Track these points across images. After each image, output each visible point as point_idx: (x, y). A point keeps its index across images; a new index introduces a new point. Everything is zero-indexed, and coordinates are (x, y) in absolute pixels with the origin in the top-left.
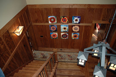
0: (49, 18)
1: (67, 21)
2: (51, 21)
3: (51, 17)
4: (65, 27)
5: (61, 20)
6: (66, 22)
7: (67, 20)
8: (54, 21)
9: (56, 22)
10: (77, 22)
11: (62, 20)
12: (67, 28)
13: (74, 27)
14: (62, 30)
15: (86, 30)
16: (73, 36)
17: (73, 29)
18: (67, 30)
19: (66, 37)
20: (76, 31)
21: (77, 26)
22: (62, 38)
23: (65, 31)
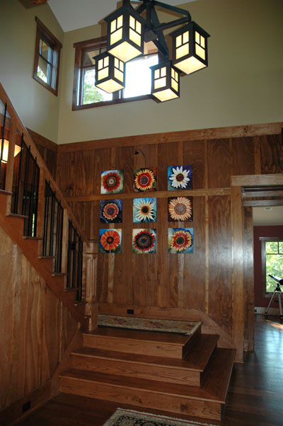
0: (103, 175)
1: (151, 184)
2: (107, 187)
3: (109, 172)
4: (145, 205)
5: (136, 180)
6: (148, 185)
7: (153, 180)
8: (117, 184)
9: (121, 187)
10: (183, 184)
11: (139, 181)
12: (152, 206)
13: (173, 204)
14: (138, 216)
15: (217, 215)
16: (173, 239)
17: (172, 210)
18: (153, 216)
19: (150, 245)
20: (182, 217)
21: (184, 198)
22: (137, 249)
23: (147, 218)
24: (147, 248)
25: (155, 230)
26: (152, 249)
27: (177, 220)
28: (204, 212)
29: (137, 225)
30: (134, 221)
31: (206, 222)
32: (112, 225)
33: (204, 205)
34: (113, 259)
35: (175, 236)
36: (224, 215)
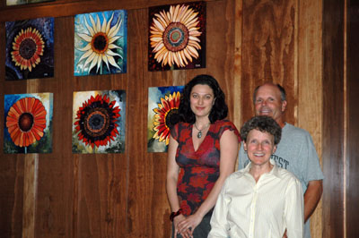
4: (99, 29)
12: (115, 34)
13: (159, 25)
14: (86, 60)
15: (263, 49)
16: (158, 116)
17: (157, 41)
18: (116, 59)
19: (110, 132)
20: (179, 58)
21: (184, 8)
22: (82, 143)
23: (104, 63)
24: (102, 139)
25: (120, 93)
26: (114, 143)
27: (167, 67)
28: (232, 43)
29: (82, 83)
30: (77, 72)
31: (236, 68)
32: (33, 83)
33: (234, 23)
34: (36, 167)
35: (162, 107)
36: (278, 49)
